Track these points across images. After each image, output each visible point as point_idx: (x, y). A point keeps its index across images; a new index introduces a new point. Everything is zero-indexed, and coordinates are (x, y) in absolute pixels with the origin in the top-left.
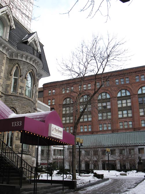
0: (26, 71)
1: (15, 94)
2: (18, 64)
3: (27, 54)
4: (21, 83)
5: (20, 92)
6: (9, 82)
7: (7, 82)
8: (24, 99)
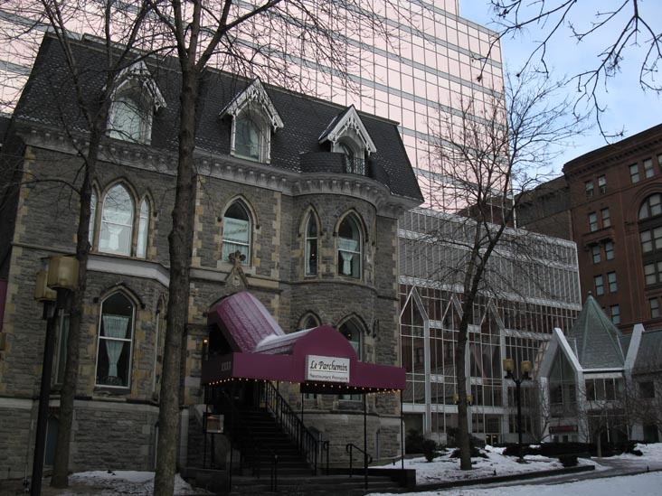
0: (336, 216)
1: (314, 278)
2: (311, 204)
3: (328, 175)
4: (324, 249)
5: (324, 271)
6: (297, 253)
7: (293, 254)
8: (335, 286)
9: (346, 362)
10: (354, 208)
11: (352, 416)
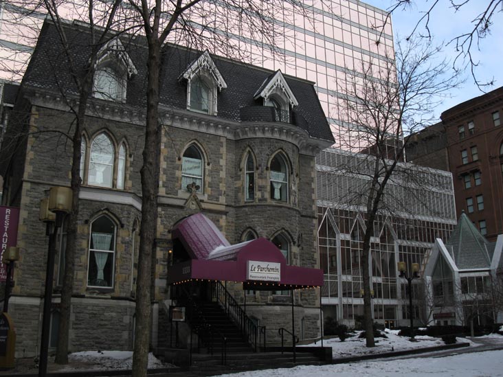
0: (268, 155)
1: (252, 202)
2: (249, 146)
3: (261, 124)
4: (260, 180)
5: (260, 197)
6: (238, 184)
7: (236, 184)
8: (268, 208)
9: (278, 266)
10: (282, 149)
11: (283, 307)
